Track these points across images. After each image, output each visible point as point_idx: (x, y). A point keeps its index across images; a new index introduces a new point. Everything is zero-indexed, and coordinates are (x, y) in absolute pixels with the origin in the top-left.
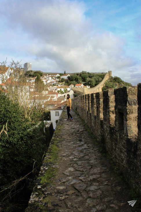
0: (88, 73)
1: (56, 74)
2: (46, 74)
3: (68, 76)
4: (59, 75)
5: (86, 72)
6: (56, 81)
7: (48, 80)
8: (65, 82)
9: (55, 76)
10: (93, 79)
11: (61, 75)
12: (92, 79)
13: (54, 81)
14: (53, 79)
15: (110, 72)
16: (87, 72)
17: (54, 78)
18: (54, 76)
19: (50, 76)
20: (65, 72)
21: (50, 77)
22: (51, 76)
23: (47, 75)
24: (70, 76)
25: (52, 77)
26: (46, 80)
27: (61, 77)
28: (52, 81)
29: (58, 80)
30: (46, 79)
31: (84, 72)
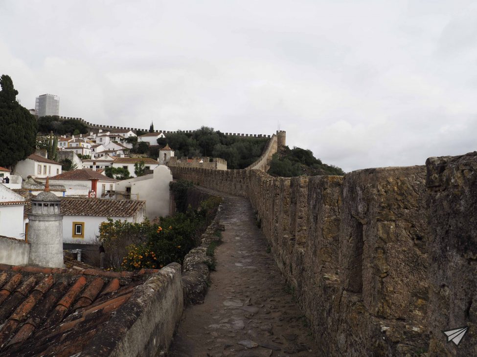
0: (218, 132)
1: (126, 130)
2: (96, 129)
3: (159, 136)
4: (133, 135)
5: (212, 129)
6: (121, 148)
7: (100, 145)
8: (149, 152)
9: (121, 134)
10: (235, 149)
11: (140, 133)
12: (231, 149)
13: (117, 147)
14: (116, 143)
15: (281, 135)
16: (215, 130)
17: (117, 139)
18: (119, 136)
19: (108, 133)
20: (152, 127)
21: (106, 136)
22: (109, 136)
23: (101, 131)
24: (164, 137)
25: (112, 137)
26: (93, 144)
27: (139, 140)
28: (111, 149)
29: (130, 146)
30: (95, 142)
31: (207, 128)
